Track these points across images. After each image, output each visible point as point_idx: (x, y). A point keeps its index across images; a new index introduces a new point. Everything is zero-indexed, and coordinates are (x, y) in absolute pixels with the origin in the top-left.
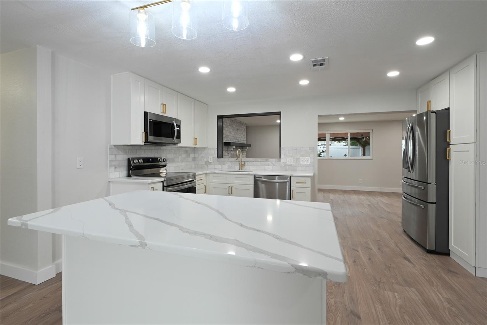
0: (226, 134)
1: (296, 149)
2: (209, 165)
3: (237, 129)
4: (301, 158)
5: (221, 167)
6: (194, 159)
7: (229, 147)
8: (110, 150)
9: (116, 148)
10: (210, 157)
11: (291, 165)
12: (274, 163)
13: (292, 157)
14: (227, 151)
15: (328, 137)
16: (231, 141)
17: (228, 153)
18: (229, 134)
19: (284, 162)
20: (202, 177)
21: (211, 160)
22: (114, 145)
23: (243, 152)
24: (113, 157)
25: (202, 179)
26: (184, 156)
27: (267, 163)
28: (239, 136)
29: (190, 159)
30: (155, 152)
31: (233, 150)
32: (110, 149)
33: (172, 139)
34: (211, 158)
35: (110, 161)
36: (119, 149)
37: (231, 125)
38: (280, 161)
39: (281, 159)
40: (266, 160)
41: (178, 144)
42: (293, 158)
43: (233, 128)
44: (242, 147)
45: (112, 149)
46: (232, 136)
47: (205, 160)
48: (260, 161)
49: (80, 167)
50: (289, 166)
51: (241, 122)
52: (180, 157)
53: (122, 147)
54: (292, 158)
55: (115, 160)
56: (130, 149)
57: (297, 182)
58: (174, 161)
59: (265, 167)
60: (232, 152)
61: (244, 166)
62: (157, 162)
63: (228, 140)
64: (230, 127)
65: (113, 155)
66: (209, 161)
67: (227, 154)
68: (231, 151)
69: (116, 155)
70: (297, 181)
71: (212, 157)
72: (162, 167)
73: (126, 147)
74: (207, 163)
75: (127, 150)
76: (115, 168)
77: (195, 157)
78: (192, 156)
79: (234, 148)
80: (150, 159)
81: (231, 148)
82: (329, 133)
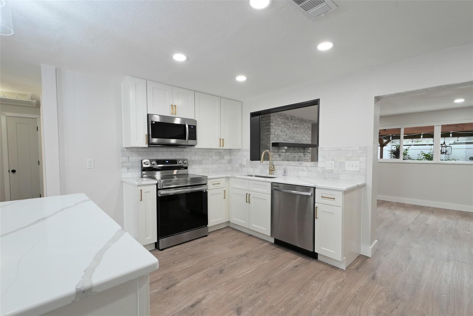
0: (276, 133)
1: (340, 150)
2: (243, 168)
3: (296, 128)
4: (346, 162)
5: (254, 170)
6: (230, 161)
7: (280, 148)
8: (121, 153)
9: (129, 150)
10: (244, 159)
11: (332, 172)
12: (309, 167)
13: (333, 160)
14: (278, 152)
15: (438, 132)
16: (284, 141)
17: (279, 155)
18: (281, 134)
19: (322, 168)
20: (221, 181)
21: (244, 163)
22: (126, 148)
23: (305, 153)
24: (125, 159)
25: (220, 183)
26: (215, 158)
27: (301, 168)
28: (298, 136)
29: (225, 161)
30: (176, 154)
31: (284, 151)
32: (121, 151)
33: (184, 140)
34: (244, 161)
35: (121, 162)
36: (132, 151)
37: (285, 123)
38: (318, 165)
39: (319, 163)
40: (300, 164)
41: (196, 146)
42: (335, 162)
43: (288, 127)
44: (304, 147)
45: (124, 151)
46: (286, 135)
47: (240, 162)
48: (292, 165)
49: (90, 167)
50: (328, 172)
51: (302, 118)
52: (209, 159)
53: (136, 149)
54: (333, 162)
55: (128, 161)
56: (145, 151)
57: (322, 197)
58: (202, 164)
59: (299, 172)
60: (283, 154)
61: (273, 170)
62: (176, 164)
63: (279, 140)
64: (282, 126)
65: (125, 158)
66: (242, 164)
67: (277, 156)
68: (283, 152)
69: (128, 157)
70: (324, 195)
71: (245, 159)
72: (184, 168)
73: (139, 150)
74: (241, 166)
75: (142, 152)
76: (128, 169)
77: (232, 159)
78: (227, 157)
79: (286, 149)
80: (167, 161)
81: (282, 149)
82: (439, 126)
